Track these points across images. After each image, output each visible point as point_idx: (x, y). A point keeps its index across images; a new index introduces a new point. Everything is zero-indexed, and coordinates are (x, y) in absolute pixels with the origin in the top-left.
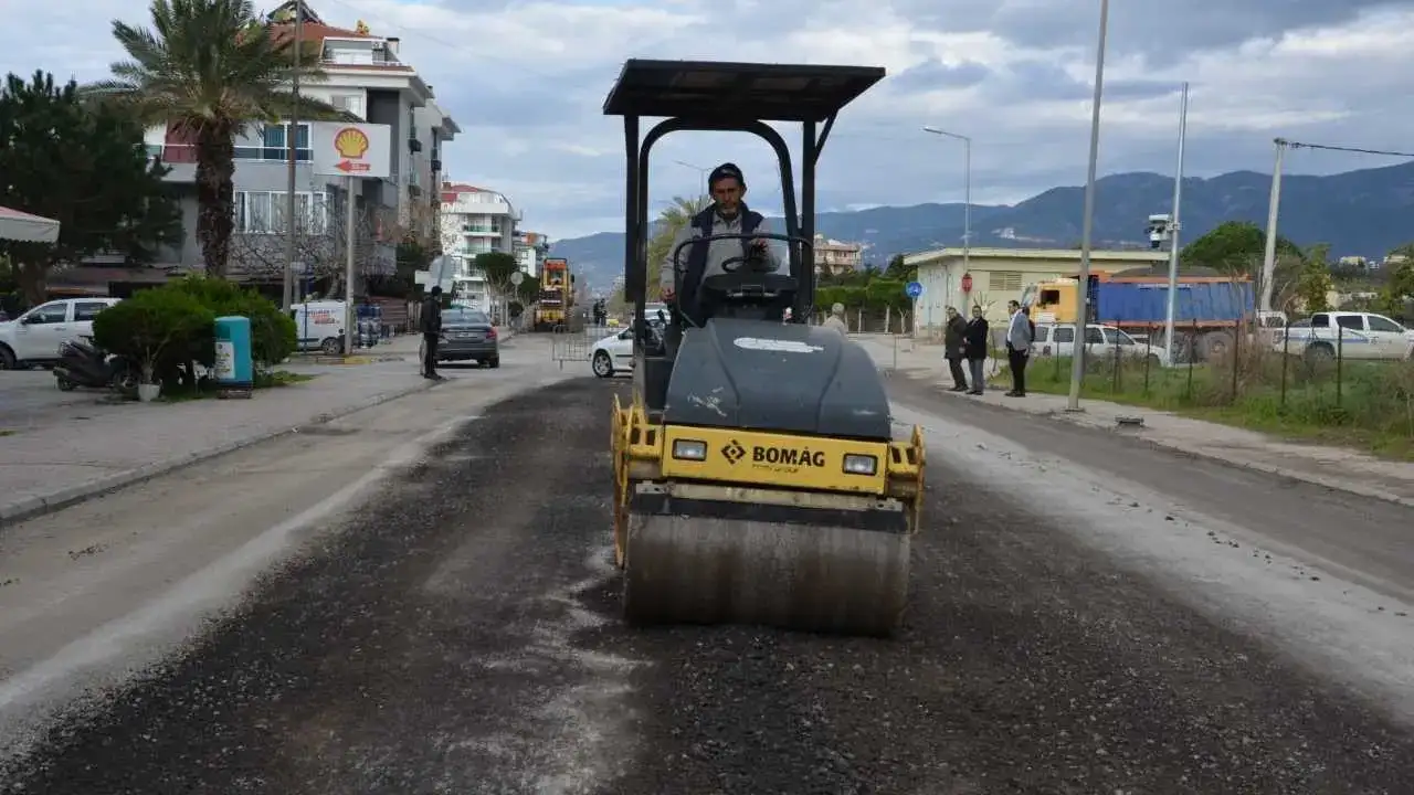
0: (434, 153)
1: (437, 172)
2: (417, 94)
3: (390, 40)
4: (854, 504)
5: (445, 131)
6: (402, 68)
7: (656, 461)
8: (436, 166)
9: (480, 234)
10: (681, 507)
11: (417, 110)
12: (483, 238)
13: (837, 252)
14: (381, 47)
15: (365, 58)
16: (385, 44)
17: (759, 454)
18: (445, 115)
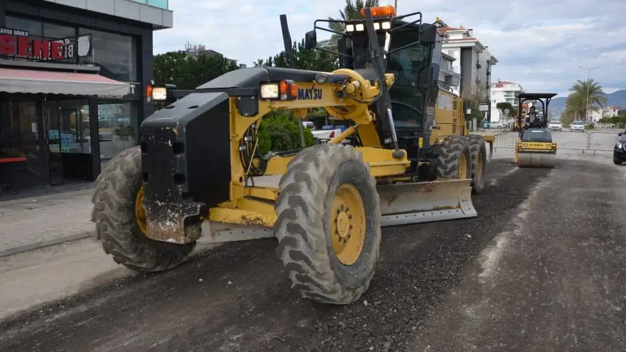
0: (488, 69)
2: (479, 49)
3: (470, 30)
4: (548, 151)
5: (492, 61)
6: (474, 39)
7: (521, 147)
8: (488, 74)
9: (510, 97)
10: (525, 152)
11: (480, 54)
12: (511, 99)
14: (466, 32)
15: (460, 37)
16: (467, 31)
17: (534, 145)
18: (492, 56)
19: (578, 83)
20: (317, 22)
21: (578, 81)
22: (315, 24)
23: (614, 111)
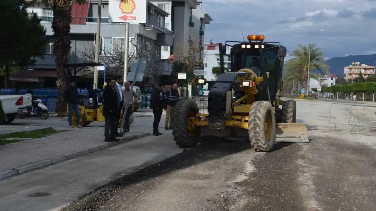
0: (201, 28)
1: (202, 36)
5: (206, 19)
8: (202, 33)
11: (193, 10)
13: (365, 69)
18: (206, 13)
19: (299, 48)
20: (227, 42)
21: (299, 45)
22: (226, 43)
23: (332, 79)
